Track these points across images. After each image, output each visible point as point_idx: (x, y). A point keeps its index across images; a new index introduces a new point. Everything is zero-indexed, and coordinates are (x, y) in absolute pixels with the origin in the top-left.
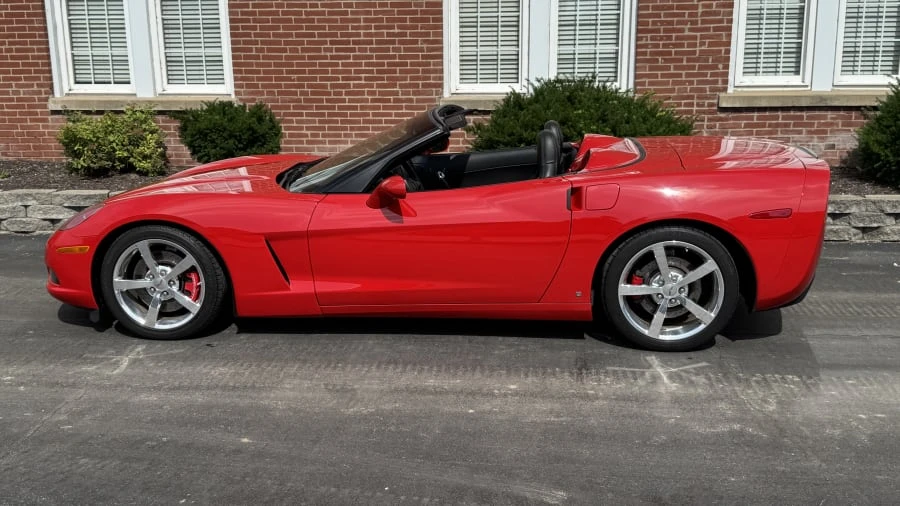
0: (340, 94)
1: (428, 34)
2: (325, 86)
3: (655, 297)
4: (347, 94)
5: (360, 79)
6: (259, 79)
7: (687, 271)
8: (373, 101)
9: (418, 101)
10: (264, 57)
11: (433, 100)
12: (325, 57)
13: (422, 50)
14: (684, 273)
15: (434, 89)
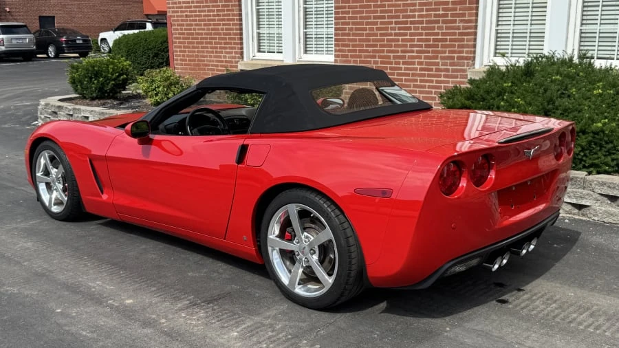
0: (399, 63)
1: (464, 15)
2: (389, 57)
4: (404, 63)
5: (413, 52)
6: (349, 51)
8: (421, 69)
9: (454, 71)
10: (353, 35)
11: (464, 71)
12: (391, 35)
13: (458, 28)
15: (466, 61)
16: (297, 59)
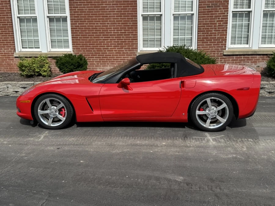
0: (106, 51)
1: (133, 32)
2: (101, 49)
3: (207, 115)
4: (108, 51)
5: (112, 46)
6: (80, 47)
7: (217, 106)
8: (116, 53)
9: (130, 53)
10: (82, 40)
11: (135, 53)
12: (101, 40)
13: (131, 37)
14: (216, 107)
15: (135, 49)
16: (49, 50)
